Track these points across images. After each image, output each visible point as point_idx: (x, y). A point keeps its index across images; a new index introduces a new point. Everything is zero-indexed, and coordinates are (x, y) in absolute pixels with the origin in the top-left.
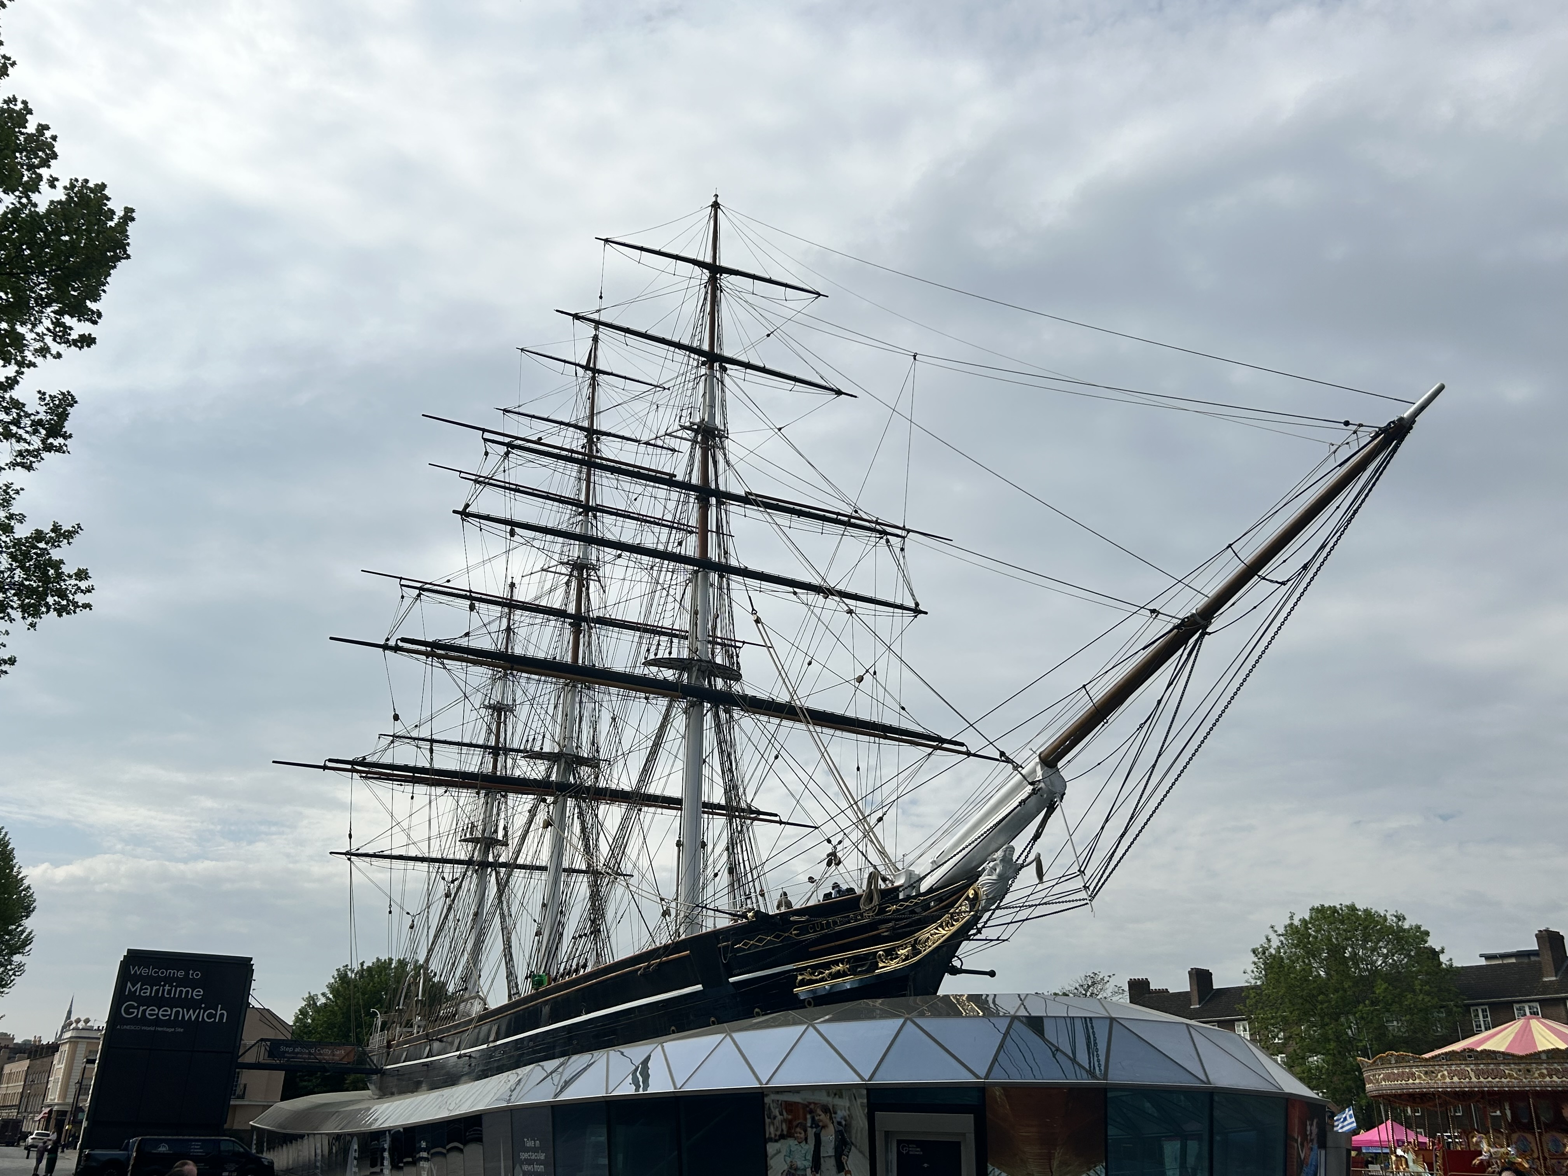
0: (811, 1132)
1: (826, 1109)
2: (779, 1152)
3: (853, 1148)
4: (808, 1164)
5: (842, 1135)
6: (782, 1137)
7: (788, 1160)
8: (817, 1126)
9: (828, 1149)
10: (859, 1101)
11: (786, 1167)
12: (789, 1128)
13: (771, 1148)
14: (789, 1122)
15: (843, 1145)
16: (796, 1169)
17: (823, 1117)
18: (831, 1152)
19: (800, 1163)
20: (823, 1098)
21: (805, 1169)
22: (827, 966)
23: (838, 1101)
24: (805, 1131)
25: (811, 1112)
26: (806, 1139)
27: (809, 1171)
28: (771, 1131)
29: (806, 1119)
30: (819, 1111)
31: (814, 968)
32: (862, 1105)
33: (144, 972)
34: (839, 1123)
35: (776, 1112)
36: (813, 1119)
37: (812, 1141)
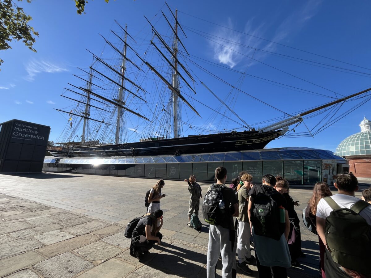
0: (329, 168)
1: (331, 165)
4: (328, 173)
7: (325, 173)
9: (331, 171)
15: (333, 170)
17: (331, 166)
31: (240, 142)
33: (20, 125)
37: (329, 170)
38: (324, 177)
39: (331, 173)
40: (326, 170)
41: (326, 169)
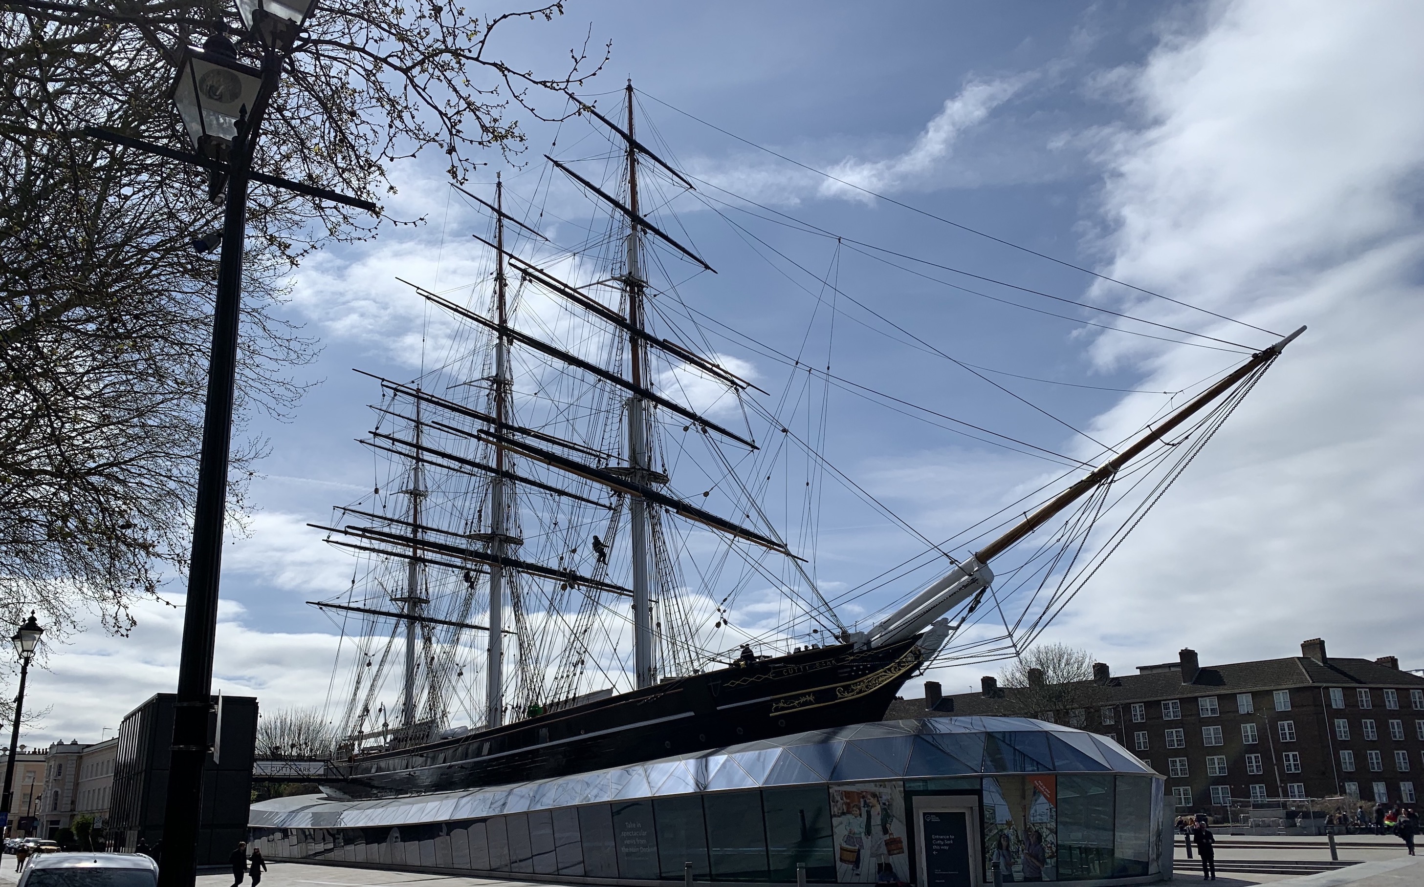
0: (864, 810)
1: (874, 795)
2: (841, 823)
3: (894, 819)
4: (863, 830)
5: (887, 812)
6: (843, 814)
7: (848, 828)
8: (868, 806)
9: (876, 820)
10: (898, 789)
11: (847, 833)
12: (848, 808)
13: (835, 821)
14: (848, 804)
15: (886, 817)
16: (854, 834)
17: (873, 801)
18: (879, 822)
19: (856, 830)
20: (872, 788)
21: (860, 833)
22: (797, 697)
23: (882, 789)
24: (860, 809)
25: (863, 797)
26: (861, 815)
27: (863, 835)
28: (835, 810)
29: (860, 802)
30: (869, 797)
31: (786, 699)
32: (900, 791)
34: (884, 804)
35: (839, 799)
36: (865, 801)
37: (864, 815)
38: (845, 845)
39: (877, 829)
40: (849, 816)
41: (849, 812)
